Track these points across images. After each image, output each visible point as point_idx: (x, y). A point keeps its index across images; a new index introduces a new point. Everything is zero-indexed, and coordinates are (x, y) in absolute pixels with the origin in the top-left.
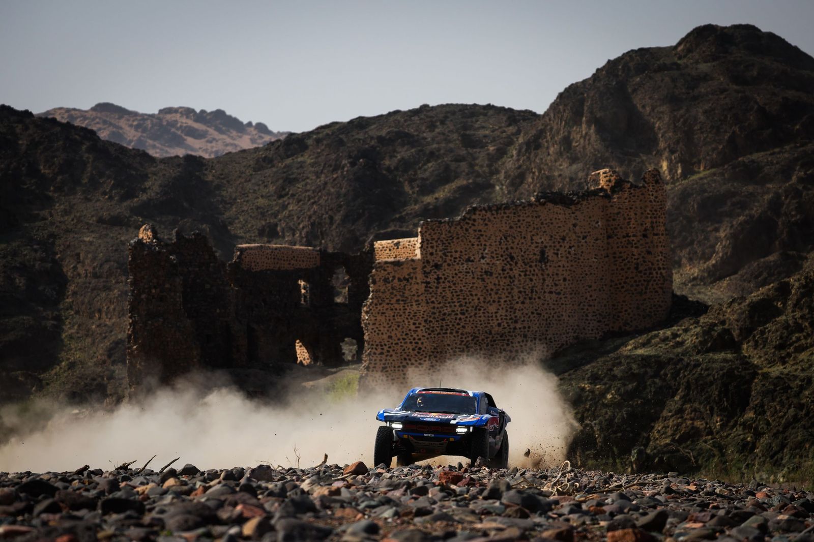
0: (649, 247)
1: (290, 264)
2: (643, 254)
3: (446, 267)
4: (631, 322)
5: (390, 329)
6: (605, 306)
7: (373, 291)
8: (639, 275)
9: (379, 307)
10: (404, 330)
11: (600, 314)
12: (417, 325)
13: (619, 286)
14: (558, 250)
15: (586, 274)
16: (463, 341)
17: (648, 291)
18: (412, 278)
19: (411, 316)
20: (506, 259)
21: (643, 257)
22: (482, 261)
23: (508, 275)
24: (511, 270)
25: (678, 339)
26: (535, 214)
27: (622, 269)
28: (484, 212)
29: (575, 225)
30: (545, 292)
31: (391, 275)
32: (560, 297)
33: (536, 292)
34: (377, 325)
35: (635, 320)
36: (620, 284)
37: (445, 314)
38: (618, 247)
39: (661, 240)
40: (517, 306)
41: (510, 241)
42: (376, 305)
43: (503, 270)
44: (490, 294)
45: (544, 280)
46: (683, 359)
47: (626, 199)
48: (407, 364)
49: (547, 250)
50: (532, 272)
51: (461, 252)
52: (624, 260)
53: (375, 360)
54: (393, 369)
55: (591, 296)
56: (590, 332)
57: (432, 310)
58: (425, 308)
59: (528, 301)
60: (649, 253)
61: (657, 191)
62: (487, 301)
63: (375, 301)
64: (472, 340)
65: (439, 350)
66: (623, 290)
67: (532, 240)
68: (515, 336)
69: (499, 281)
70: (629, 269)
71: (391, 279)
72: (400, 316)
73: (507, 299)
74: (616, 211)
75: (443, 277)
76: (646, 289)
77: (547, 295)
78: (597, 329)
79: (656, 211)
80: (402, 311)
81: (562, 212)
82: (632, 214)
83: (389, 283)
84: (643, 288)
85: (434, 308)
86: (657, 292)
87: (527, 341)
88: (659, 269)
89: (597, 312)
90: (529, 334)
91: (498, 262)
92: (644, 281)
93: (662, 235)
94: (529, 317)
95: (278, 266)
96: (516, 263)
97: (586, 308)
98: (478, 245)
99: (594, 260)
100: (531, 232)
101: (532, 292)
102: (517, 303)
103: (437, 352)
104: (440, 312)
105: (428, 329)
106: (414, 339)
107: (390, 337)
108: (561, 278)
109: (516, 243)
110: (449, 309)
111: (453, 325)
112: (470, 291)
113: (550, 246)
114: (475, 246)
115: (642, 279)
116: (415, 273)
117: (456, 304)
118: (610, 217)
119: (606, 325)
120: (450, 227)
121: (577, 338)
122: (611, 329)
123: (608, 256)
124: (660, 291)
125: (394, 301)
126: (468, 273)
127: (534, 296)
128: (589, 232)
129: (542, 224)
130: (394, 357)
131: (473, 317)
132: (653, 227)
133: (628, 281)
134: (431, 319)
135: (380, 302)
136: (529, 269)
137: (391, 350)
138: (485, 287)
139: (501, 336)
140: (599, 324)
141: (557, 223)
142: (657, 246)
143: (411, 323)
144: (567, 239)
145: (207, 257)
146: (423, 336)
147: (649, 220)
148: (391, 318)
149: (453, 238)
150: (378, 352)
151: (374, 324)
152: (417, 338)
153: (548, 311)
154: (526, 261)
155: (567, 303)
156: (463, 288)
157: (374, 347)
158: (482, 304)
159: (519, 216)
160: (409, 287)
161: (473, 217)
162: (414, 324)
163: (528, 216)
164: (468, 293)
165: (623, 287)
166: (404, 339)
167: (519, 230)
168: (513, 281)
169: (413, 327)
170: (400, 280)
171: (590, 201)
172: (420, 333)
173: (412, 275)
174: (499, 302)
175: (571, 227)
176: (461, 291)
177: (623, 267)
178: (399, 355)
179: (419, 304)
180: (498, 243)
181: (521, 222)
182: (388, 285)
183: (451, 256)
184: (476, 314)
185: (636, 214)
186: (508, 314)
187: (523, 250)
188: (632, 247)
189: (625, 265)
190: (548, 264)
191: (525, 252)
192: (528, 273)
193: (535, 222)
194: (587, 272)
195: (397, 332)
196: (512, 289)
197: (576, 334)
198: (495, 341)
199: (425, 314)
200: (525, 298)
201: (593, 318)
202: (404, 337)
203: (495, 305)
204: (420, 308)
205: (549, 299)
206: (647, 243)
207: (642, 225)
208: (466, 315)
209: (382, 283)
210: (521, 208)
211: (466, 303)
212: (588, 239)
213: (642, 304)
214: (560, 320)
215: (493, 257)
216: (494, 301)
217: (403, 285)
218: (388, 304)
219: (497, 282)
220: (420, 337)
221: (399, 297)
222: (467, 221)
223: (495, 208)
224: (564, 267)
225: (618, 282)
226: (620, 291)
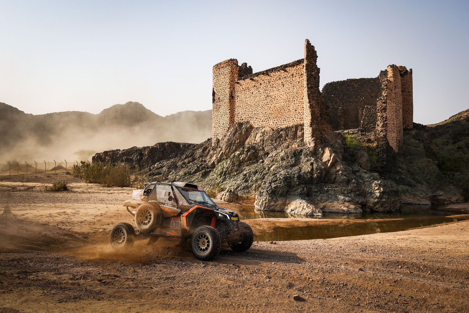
13: (406, 111)
27: (407, 104)
34: (388, 110)
36: (407, 110)
38: (406, 96)
52: (408, 101)
66: (408, 112)
70: (409, 105)
74: (405, 82)
118: (403, 84)
133: (409, 109)
165: (407, 111)
225: (406, 109)
226: (406, 113)
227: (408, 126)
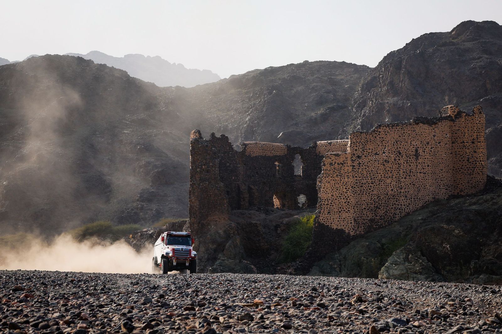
0: (475, 149)
1: (271, 153)
2: (472, 153)
3: (364, 157)
4: (464, 190)
5: (333, 191)
6: (450, 181)
7: (323, 170)
8: (469, 164)
9: (327, 179)
10: (340, 191)
11: (447, 185)
12: (347, 189)
13: (458, 170)
14: (425, 149)
15: (440, 163)
16: (372, 199)
17: (474, 173)
18: (345, 163)
19: (344, 184)
20: (397, 154)
21: (472, 154)
22: (384, 155)
23: (397, 163)
24: (399, 160)
25: (494, 201)
26: (413, 129)
27: (460, 161)
28: (385, 128)
29: (434, 136)
30: (417, 173)
31: (334, 161)
32: (425, 175)
33: (413, 172)
34: (325, 189)
35: (466, 189)
37: (362, 183)
38: (458, 149)
39: (482, 145)
40: (402, 180)
41: (399, 144)
42: (325, 177)
43: (395, 160)
44: (388, 173)
45: (417, 166)
46: (498, 212)
47: (463, 122)
48: (342, 210)
49: (419, 149)
50: (411, 161)
51: (372, 149)
52: (461, 156)
53: (324, 208)
54: (334, 213)
55: (442, 175)
56: (441, 195)
57: (356, 181)
58: (352, 181)
59: (408, 177)
60: (475, 152)
61: (480, 118)
62: (386, 176)
63: (325, 175)
64: (377, 198)
65: (359, 203)
66: (460, 172)
67: (411, 143)
68: (401, 197)
69: (392, 166)
70: (464, 161)
71: (333, 163)
72: (338, 184)
73: (397, 176)
74: (457, 129)
75: (362, 163)
76: (473, 172)
77: (418, 174)
78: (445, 194)
79: (479, 129)
80: (339, 181)
81: (427, 128)
82: (466, 130)
83: (332, 166)
84: (472, 171)
85: (357, 180)
86: (479, 174)
87: (407, 199)
88: (481, 161)
89: (446, 184)
90: (408, 196)
91: (392, 155)
92: (472, 167)
93: (483, 142)
94: (409, 186)
95: (265, 154)
96: (402, 156)
97: (439, 182)
98: (381, 146)
99: (444, 155)
100: (411, 139)
101: (410, 172)
102: (402, 178)
103: (358, 204)
104: (360, 182)
105: (354, 191)
106: (346, 197)
107: (332, 195)
108: (426, 165)
109: (402, 145)
110: (365, 181)
111: (367, 190)
112: (376, 171)
113: (421, 147)
114: (380, 146)
115: (471, 167)
116: (346, 160)
117: (369, 178)
118: (454, 132)
119: (450, 191)
120: (367, 135)
121: (434, 198)
122: (453, 194)
123: (452, 153)
124: (481, 173)
125: (335, 175)
126: (376, 161)
127: (411, 175)
128: (442, 140)
129: (417, 135)
130: (334, 207)
131: (378, 186)
132: (478, 138)
133: (463, 167)
134: (355, 186)
135: (327, 176)
136: (409, 160)
137: (333, 202)
138: (385, 169)
139: (393, 197)
140: (446, 191)
141: (425, 135)
142: (480, 149)
143: (344, 188)
144: (430, 143)
145: (228, 148)
146: (351, 195)
147: (476, 134)
148: (333, 185)
149: (368, 142)
150: (326, 204)
151: (324, 188)
152: (347, 196)
153: (419, 183)
154: (407, 155)
155: (429, 179)
156: (373, 169)
157: (324, 200)
158: (383, 178)
159: (404, 130)
160: (343, 168)
161: (379, 130)
162: (346, 188)
163: (409, 130)
164: (376, 172)
165: (460, 171)
166: (340, 197)
167: (404, 138)
168: (400, 166)
169: (345, 190)
170: (338, 164)
171: (443, 123)
172: (349, 193)
173: (345, 161)
174: (392, 177)
175: (432, 137)
176: (372, 171)
177: (460, 159)
178: (337, 205)
179: (348, 178)
180: (392, 145)
181: (405, 133)
182: (332, 167)
183: (367, 151)
184: (379, 184)
185: (468, 131)
186: (397, 184)
187: (406, 149)
188: (466, 148)
189: (461, 158)
190: (419, 157)
191: (407, 150)
192: (408, 162)
193: (413, 134)
194: (440, 162)
195: (336, 193)
196: (400, 170)
197: (434, 196)
198: (390, 199)
199: (352, 183)
200: (407, 176)
201: (443, 187)
202: (340, 195)
203: (390, 179)
204: (349, 180)
205: (419, 176)
206: (474, 147)
207: (472, 136)
208: (374, 184)
209: (328, 165)
210: (405, 125)
211: (374, 178)
212: (441, 144)
213: (471, 180)
214: (425, 188)
215: (390, 153)
216: (390, 177)
217: (340, 167)
218: (331, 177)
219: (391, 167)
220: (349, 195)
221: (338, 174)
222: (376, 132)
223: (391, 125)
224: (428, 159)
225: (457, 168)
226: (458, 173)
227: (461, 191)
